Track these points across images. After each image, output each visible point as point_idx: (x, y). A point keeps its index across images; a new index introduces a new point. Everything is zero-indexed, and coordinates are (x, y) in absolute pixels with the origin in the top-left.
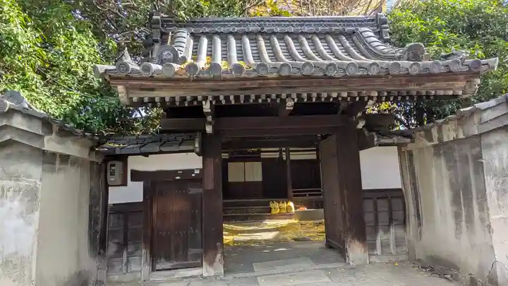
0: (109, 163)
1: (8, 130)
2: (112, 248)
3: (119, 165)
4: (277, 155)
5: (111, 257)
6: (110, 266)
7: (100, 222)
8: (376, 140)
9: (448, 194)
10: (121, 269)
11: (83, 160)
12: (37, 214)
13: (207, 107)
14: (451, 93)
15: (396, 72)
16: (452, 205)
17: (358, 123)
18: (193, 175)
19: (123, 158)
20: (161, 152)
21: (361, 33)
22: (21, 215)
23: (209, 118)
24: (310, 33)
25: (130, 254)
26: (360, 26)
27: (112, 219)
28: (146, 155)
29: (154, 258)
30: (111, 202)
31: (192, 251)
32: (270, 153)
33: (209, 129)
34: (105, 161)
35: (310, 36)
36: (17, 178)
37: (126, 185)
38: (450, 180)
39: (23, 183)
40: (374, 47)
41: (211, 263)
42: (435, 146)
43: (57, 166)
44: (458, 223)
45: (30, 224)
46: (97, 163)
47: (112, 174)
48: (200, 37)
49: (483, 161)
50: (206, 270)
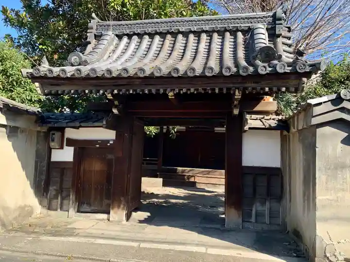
0: (51, 133)
6: (50, 204)
13: (109, 95)
18: (109, 144)
19: (62, 130)
21: (254, 29)
23: (116, 103)
30: (53, 160)
31: (105, 201)
33: (115, 111)
37: (63, 148)
48: (122, 38)
49: (316, 149)
50: (112, 216)
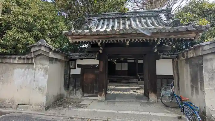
0: (71, 61)
1: (40, 51)
2: (71, 88)
3: (73, 62)
4: (133, 61)
5: (71, 91)
6: (70, 93)
7: (68, 79)
8: (161, 56)
9: (189, 78)
10: (74, 95)
11: (63, 60)
12: (47, 75)
13: (99, 44)
14: (189, 39)
15: (164, 31)
16: (191, 82)
17: (154, 50)
18: (96, 66)
19: (75, 60)
20: (85, 59)
21: (159, 16)
22: (43, 76)
23: (101, 48)
24: (140, 17)
25: (76, 90)
26: (160, 13)
27: (71, 79)
28: (82, 59)
29: (83, 92)
30: (71, 73)
31: (95, 91)
32: (131, 60)
33: (101, 51)
34: (70, 61)
35: (140, 18)
36: (43, 65)
37: (76, 68)
38: (191, 73)
39: (44, 67)
40: (163, 21)
41: (101, 96)
42: (185, 59)
43: (54, 61)
44: (192, 90)
45: (45, 78)
46: (67, 61)
47: (72, 65)
48: (101, 20)
49: (203, 66)
50: (99, 98)
